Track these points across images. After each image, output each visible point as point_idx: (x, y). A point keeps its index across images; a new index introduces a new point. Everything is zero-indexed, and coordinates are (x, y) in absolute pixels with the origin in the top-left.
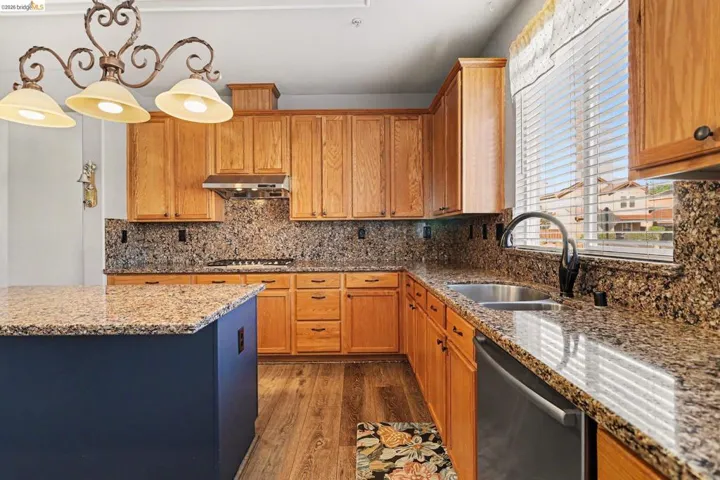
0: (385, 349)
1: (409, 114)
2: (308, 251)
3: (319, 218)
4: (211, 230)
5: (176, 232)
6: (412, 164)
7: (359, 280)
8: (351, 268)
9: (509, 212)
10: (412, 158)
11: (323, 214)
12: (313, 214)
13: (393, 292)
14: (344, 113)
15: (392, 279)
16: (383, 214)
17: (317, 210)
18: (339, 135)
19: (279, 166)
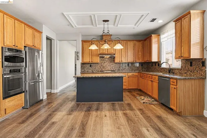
0: (135, 88)
1: (139, 41)
2: (117, 69)
3: (121, 62)
4: (97, 65)
5: (89, 65)
6: (139, 51)
7: (130, 74)
8: (129, 72)
9: (160, 61)
10: (140, 50)
11: (122, 61)
12: (120, 61)
13: (137, 77)
14: (126, 41)
15: (137, 74)
16: (134, 61)
17: (120, 60)
18: (125, 45)
19: (113, 51)
